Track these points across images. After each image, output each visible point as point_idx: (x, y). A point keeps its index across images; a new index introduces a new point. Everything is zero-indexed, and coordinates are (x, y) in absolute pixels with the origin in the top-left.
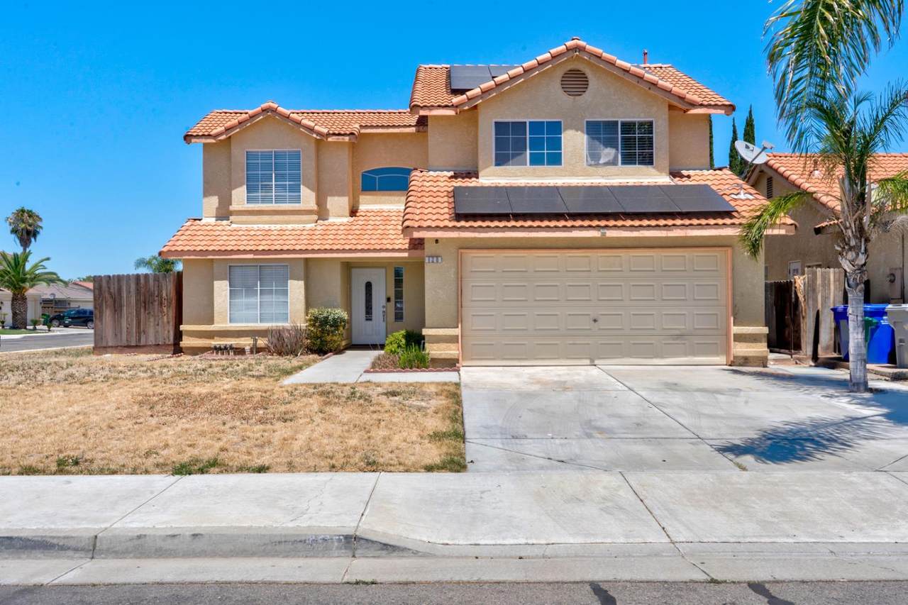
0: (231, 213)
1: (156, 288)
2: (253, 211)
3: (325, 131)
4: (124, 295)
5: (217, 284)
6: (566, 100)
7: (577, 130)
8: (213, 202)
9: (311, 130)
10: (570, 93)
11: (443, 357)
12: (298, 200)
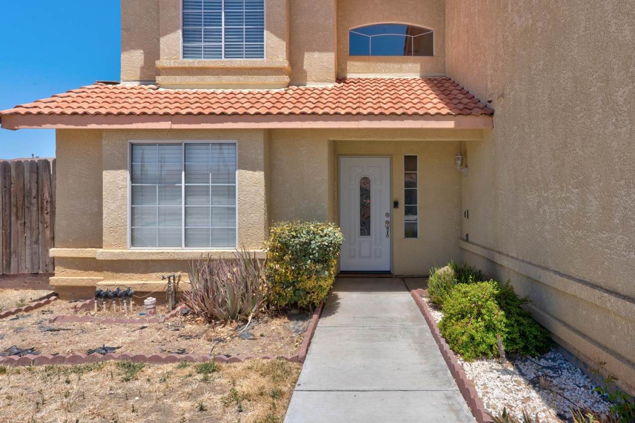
0: (159, 72)
1: (34, 185)
2: (192, 68)
5: (108, 176)
8: (136, 58)
12: (259, 52)
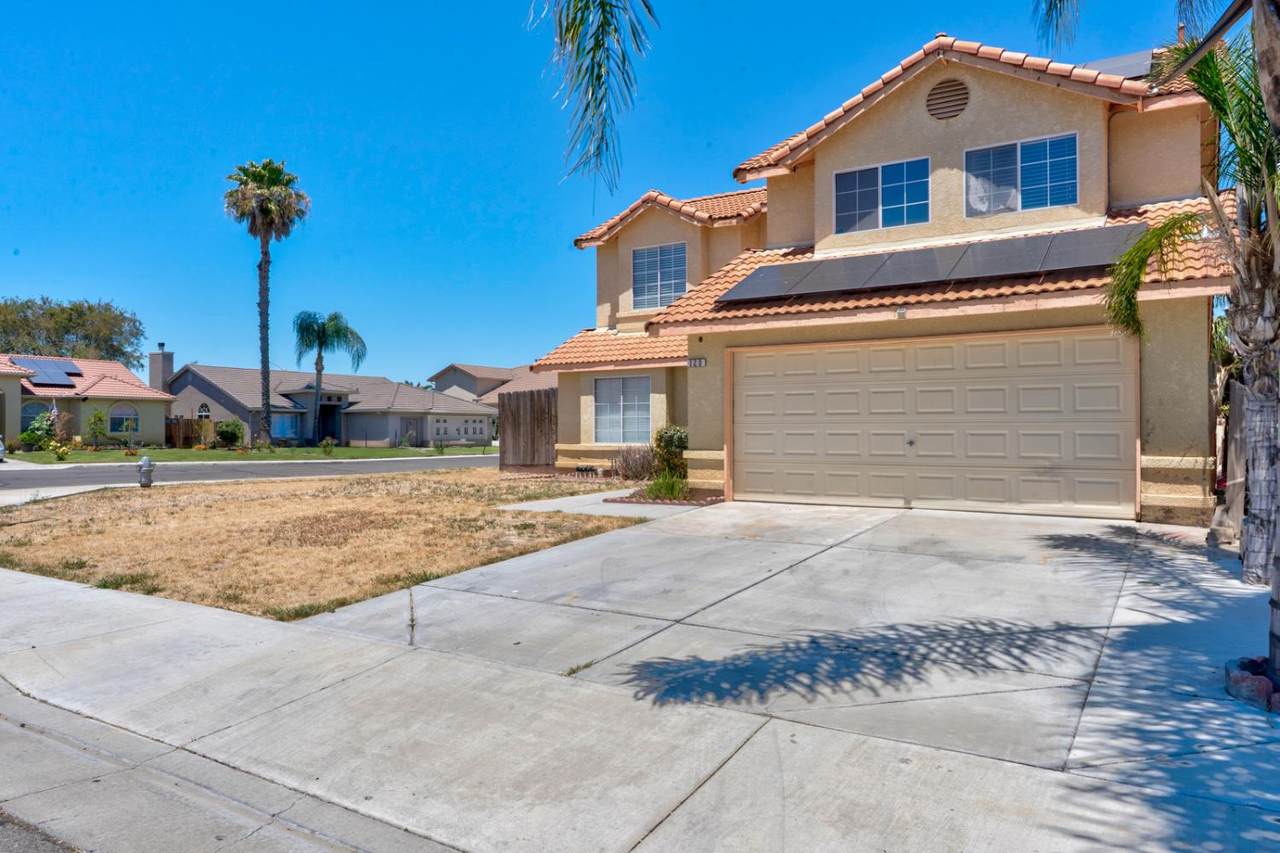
0: (619, 321)
1: (547, 405)
2: (639, 316)
3: (706, 215)
4: (522, 413)
5: (584, 399)
6: (936, 126)
7: (951, 167)
8: (606, 308)
9: (692, 217)
10: (940, 116)
11: (706, 487)
